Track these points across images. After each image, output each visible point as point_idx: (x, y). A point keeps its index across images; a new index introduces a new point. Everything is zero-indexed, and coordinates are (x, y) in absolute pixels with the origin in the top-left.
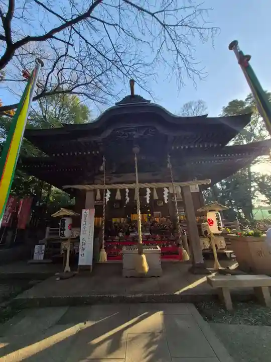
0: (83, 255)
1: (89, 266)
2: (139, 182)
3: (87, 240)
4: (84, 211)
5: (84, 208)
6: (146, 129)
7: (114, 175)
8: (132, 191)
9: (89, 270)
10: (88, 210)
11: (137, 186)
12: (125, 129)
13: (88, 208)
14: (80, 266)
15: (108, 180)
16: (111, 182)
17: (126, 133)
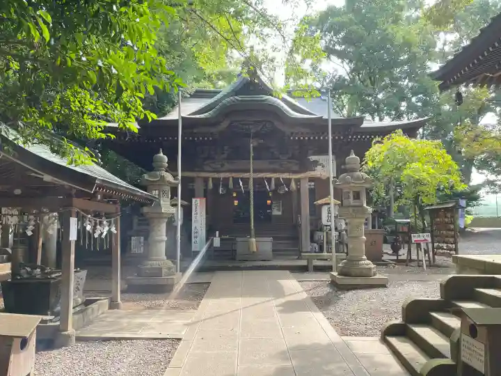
0: (195, 242)
2: (253, 172)
3: (199, 229)
4: (194, 200)
5: (194, 197)
6: (264, 123)
8: (246, 181)
10: (198, 200)
11: (251, 176)
12: (242, 123)
13: (198, 197)
15: (220, 166)
16: (223, 169)
17: (244, 127)
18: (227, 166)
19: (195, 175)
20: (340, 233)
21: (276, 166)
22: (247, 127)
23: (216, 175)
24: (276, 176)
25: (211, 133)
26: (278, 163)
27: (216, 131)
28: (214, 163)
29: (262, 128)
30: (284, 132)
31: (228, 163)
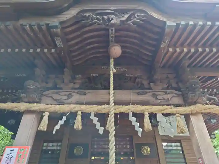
6: (131, 12)
7: (76, 91)
12: (98, 12)
15: (65, 98)
16: (70, 100)
17: (100, 17)
18: (76, 97)
19: (21, 106)
21: (148, 98)
24: (150, 111)
25: (48, 27)
26: (151, 94)
27: (54, 21)
28: (57, 93)
29: (129, 19)
30: (165, 23)
31: (77, 93)
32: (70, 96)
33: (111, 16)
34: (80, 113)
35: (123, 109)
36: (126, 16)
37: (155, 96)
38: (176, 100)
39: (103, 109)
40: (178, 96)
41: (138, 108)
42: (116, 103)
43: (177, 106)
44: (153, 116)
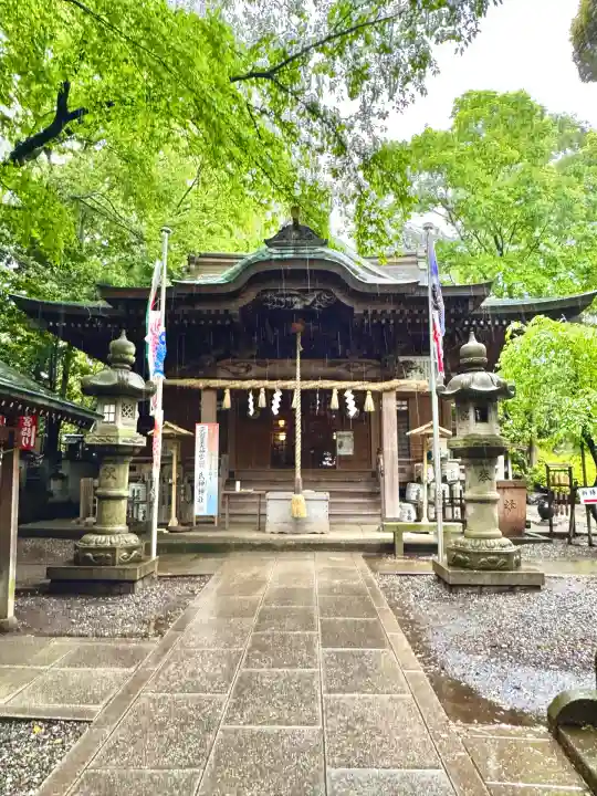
0: (201, 500)
1: (212, 517)
3: (207, 477)
4: (198, 427)
5: (199, 422)
6: (318, 293)
7: (255, 361)
8: (287, 395)
9: (213, 523)
10: (207, 427)
11: (297, 385)
12: (281, 293)
13: (205, 422)
14: (198, 517)
15: (243, 370)
16: (248, 375)
17: (282, 300)
18: (256, 369)
19: (201, 384)
20: (451, 486)
21: (340, 370)
22: (288, 299)
23: (237, 384)
24: (340, 387)
25: (226, 311)
26: (344, 365)
27: (234, 307)
28: (234, 364)
29: (314, 302)
30: (352, 309)
31: (258, 364)
32: (248, 369)
33: (296, 299)
34: (263, 390)
35: (312, 384)
36: (311, 300)
37: (348, 368)
38: (373, 374)
39: (289, 384)
40: (376, 367)
41: (327, 384)
42: (302, 379)
43: (374, 380)
44: (341, 392)
